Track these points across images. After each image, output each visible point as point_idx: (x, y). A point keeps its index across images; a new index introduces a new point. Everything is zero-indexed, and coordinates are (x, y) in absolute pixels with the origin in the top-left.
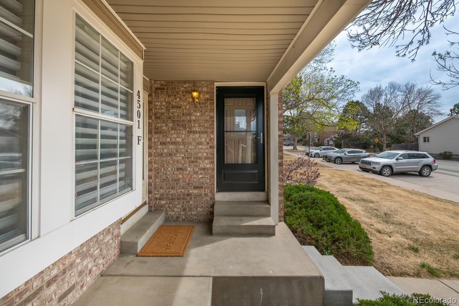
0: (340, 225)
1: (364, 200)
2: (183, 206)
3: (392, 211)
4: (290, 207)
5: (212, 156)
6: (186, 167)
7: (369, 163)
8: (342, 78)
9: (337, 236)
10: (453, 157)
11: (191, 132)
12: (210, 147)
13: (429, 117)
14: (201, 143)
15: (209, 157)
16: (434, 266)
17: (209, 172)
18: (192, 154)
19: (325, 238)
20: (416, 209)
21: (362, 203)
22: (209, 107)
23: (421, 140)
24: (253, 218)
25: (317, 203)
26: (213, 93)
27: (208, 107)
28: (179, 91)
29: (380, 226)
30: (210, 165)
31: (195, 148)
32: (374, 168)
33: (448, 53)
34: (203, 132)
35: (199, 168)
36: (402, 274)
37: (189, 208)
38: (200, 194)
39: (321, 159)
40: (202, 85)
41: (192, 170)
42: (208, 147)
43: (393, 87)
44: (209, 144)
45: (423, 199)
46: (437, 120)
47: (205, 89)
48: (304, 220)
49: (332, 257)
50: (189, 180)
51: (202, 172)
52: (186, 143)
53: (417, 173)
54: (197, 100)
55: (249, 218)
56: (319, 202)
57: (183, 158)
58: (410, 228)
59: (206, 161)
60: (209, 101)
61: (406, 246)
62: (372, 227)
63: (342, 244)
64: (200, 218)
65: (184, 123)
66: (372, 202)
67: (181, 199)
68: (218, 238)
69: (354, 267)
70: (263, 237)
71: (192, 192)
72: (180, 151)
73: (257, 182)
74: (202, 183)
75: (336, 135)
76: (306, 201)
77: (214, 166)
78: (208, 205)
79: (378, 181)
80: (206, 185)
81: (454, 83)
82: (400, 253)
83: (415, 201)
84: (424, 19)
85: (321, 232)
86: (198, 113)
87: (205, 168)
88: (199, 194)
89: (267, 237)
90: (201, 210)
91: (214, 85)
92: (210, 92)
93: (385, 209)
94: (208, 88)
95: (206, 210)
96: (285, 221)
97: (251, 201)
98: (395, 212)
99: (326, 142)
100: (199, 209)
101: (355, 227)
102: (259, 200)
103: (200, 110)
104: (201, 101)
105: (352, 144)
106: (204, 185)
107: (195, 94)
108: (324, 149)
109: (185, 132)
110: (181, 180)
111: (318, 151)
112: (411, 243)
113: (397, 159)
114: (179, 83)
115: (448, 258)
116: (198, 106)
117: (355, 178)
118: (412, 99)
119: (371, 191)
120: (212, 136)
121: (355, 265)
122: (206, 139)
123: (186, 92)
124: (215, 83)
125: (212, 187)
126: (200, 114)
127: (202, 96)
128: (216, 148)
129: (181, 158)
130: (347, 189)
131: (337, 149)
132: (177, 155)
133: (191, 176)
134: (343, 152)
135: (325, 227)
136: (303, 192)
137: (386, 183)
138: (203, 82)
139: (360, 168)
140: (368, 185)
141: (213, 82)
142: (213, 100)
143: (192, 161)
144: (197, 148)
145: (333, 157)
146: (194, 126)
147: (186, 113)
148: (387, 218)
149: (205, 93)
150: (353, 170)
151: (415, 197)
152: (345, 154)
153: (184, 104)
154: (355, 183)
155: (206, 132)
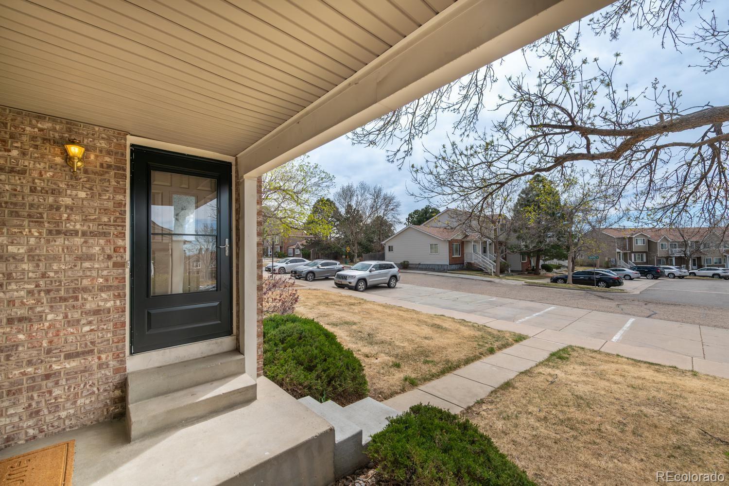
0: (334, 358)
1: (347, 323)
2: (30, 405)
3: (373, 330)
4: (269, 351)
5: (119, 282)
6: (39, 312)
7: (345, 277)
8: (316, 167)
9: (332, 374)
10: (410, 266)
11: (59, 232)
12: (115, 265)
13: (391, 225)
14: (90, 258)
15: (111, 286)
16: (413, 376)
17: (111, 317)
18: (60, 282)
19: (319, 381)
20: (392, 324)
21: (346, 327)
22: (114, 183)
23: (387, 249)
24: (215, 384)
25: (305, 337)
26: (123, 155)
27: (109, 181)
28: (20, 134)
29: (366, 350)
30: (115, 303)
31: (71, 268)
32: (350, 283)
33: (422, 168)
34: (93, 234)
35: (82, 312)
36: (392, 395)
37: (50, 406)
38: (86, 367)
39: (289, 276)
40: (93, 135)
41: (60, 317)
42: (110, 264)
43: (363, 187)
44: (112, 258)
45: (395, 312)
46: (398, 228)
47: (103, 144)
48: (292, 363)
49: (330, 402)
50: (51, 342)
51: (90, 319)
52: (42, 258)
53: (386, 285)
54: (79, 164)
55: (208, 386)
56: (307, 336)
57: (30, 292)
58: (390, 344)
59: (104, 295)
60: (114, 169)
61: (391, 364)
62: (360, 352)
63: (338, 383)
64: (86, 419)
65: (33, 211)
66: (355, 324)
67: (23, 390)
68: (147, 442)
69: (351, 405)
70: (237, 409)
71: (59, 367)
72: (22, 277)
73: (219, 322)
74: (92, 343)
75: (304, 242)
76: (290, 338)
77: (125, 304)
78: (109, 386)
79: (355, 298)
80: (102, 344)
81: (422, 196)
82: (387, 374)
83: (390, 315)
84: (409, 131)
85: (314, 374)
86: (79, 192)
87: (99, 310)
88: (82, 369)
89: (243, 406)
90: (87, 402)
91: (125, 140)
92: (117, 153)
93: (367, 329)
94: (110, 144)
95: (102, 397)
96: (265, 375)
97: (208, 356)
98: (376, 330)
99: (291, 251)
100: (80, 402)
101: (349, 357)
102: (222, 351)
103: (88, 186)
104: (90, 168)
105: (322, 254)
106: (97, 345)
107: (75, 150)
108: (291, 262)
109: (40, 233)
110: (24, 346)
111: (283, 265)
112: (394, 359)
113: (370, 271)
114: (18, 113)
115: (420, 365)
116: (82, 176)
117: (333, 297)
118: (379, 204)
119: (351, 311)
120: (120, 242)
121: (352, 403)
122: (103, 249)
123: (44, 139)
124: (128, 137)
125: (120, 347)
126: (87, 195)
127: (92, 157)
128: (129, 267)
129: (22, 293)
130: (327, 313)
131: (307, 262)
132: (10, 288)
133: (58, 331)
134: (315, 264)
135: (319, 366)
136: (285, 325)
137: (362, 299)
138: (97, 129)
139: (336, 284)
140: (346, 304)
141: (123, 134)
142: (125, 170)
143: (60, 298)
144: (78, 267)
145: (304, 273)
146: (68, 219)
147: (43, 188)
148: (370, 339)
149: (101, 151)
150: (328, 287)
151: (389, 311)
152: (318, 267)
153: (38, 165)
154: (334, 303)
155: (105, 234)
